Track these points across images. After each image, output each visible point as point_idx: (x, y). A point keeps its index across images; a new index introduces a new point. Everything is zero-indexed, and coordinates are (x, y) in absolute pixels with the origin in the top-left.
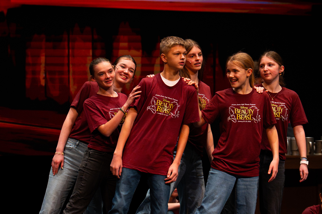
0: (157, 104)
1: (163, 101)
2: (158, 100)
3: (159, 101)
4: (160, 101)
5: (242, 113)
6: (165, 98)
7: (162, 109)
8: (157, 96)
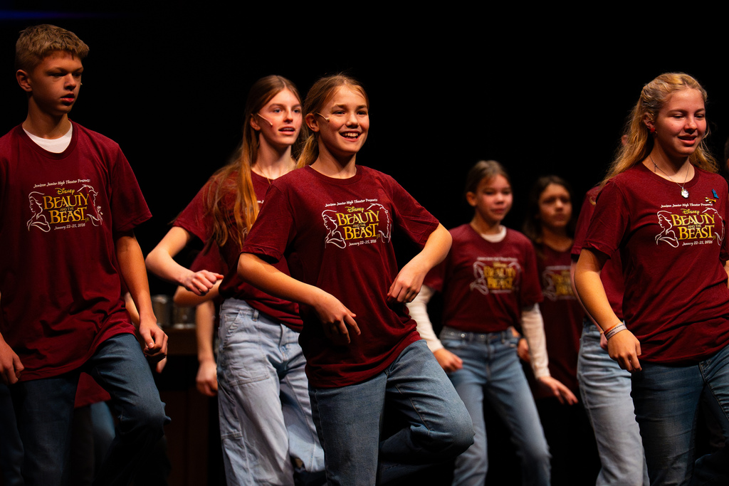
0: (46, 208)
1: (58, 195)
2: (45, 198)
3: (48, 199)
4: (51, 198)
5: (356, 223)
6: (59, 186)
7: (64, 214)
8: (38, 189)
